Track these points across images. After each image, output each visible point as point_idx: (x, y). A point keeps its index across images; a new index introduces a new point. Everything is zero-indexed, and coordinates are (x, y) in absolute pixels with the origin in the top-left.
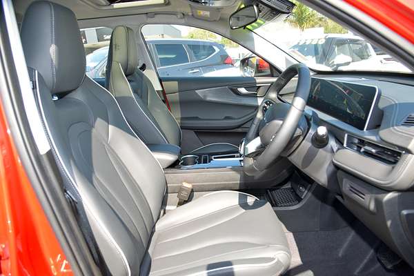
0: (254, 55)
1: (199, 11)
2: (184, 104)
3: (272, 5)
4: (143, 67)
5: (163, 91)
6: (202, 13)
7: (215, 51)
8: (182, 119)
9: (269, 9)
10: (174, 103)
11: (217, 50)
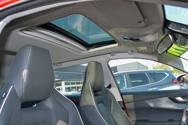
0: (185, 74)
1: (139, 47)
2: (137, 110)
3: (183, 32)
4: (110, 86)
5: (123, 102)
6: (141, 48)
7: (166, 75)
8: (137, 121)
9: (182, 35)
10: (131, 110)
11: (167, 75)
